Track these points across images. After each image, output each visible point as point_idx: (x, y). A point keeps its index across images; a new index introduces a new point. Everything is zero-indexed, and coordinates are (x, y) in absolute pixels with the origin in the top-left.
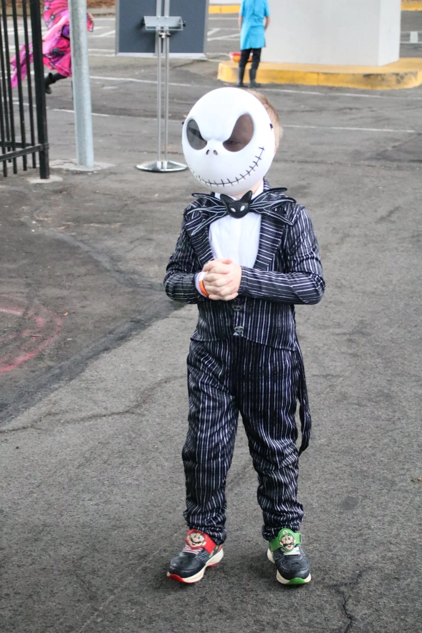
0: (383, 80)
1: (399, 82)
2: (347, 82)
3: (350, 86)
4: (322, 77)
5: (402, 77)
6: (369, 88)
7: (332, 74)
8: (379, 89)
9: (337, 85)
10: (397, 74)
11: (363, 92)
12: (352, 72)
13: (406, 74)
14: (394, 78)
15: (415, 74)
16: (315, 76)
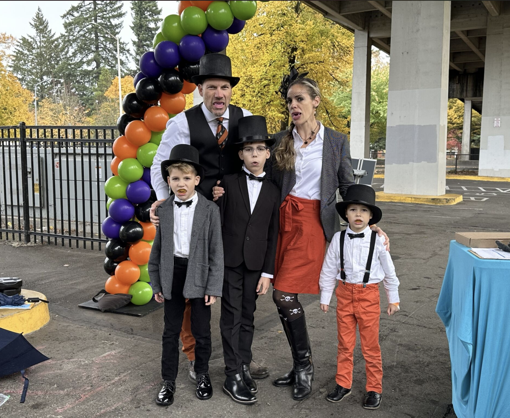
0: (440, 201)
1: (447, 202)
2: (424, 202)
3: (426, 203)
4: (413, 199)
5: (449, 200)
6: (434, 204)
7: (418, 198)
8: (438, 204)
9: (419, 203)
10: (446, 199)
11: (432, 205)
12: (426, 197)
13: (450, 199)
14: (445, 200)
15: (454, 199)
16: (410, 199)
